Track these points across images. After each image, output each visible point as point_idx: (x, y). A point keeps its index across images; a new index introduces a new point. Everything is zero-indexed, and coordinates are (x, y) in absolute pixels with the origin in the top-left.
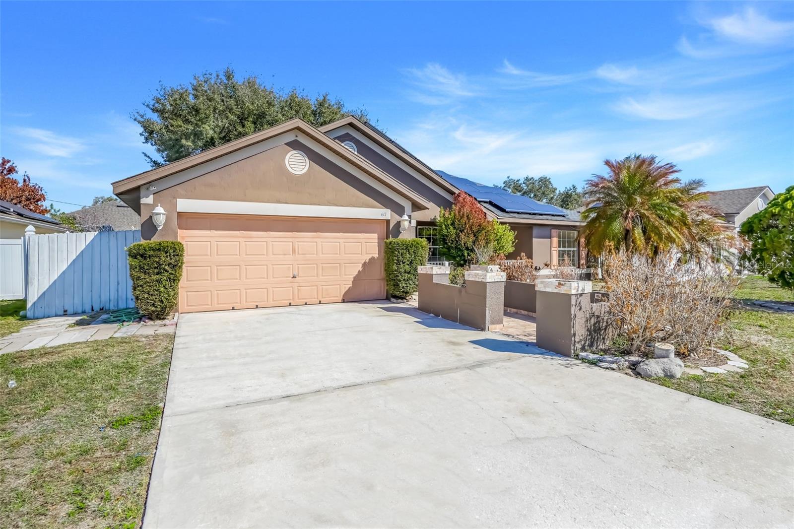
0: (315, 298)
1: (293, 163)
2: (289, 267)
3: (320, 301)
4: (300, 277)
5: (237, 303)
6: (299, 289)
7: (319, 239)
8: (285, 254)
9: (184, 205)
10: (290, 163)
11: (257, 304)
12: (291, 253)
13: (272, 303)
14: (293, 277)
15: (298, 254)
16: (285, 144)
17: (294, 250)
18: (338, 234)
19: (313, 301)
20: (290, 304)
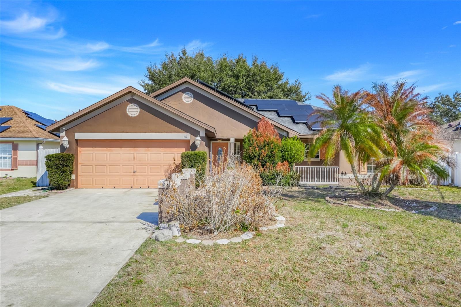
0: (146, 185)
1: (131, 111)
2: (132, 167)
3: (149, 187)
4: (138, 173)
5: (105, 185)
6: (137, 179)
7: (148, 152)
8: (129, 160)
9: (78, 136)
10: (129, 111)
11: (114, 186)
12: (133, 160)
13: (122, 186)
14: (134, 173)
15: (137, 160)
16: (126, 101)
17: (134, 158)
18: (160, 149)
19: (145, 186)
20: (132, 187)
